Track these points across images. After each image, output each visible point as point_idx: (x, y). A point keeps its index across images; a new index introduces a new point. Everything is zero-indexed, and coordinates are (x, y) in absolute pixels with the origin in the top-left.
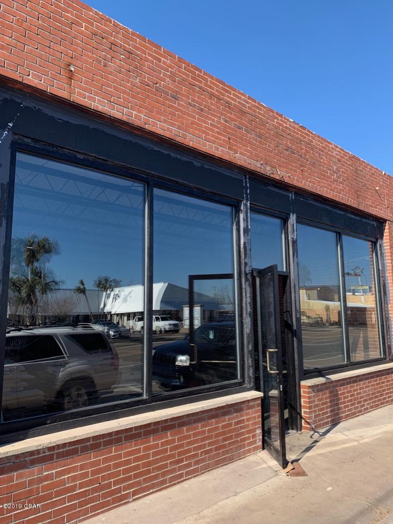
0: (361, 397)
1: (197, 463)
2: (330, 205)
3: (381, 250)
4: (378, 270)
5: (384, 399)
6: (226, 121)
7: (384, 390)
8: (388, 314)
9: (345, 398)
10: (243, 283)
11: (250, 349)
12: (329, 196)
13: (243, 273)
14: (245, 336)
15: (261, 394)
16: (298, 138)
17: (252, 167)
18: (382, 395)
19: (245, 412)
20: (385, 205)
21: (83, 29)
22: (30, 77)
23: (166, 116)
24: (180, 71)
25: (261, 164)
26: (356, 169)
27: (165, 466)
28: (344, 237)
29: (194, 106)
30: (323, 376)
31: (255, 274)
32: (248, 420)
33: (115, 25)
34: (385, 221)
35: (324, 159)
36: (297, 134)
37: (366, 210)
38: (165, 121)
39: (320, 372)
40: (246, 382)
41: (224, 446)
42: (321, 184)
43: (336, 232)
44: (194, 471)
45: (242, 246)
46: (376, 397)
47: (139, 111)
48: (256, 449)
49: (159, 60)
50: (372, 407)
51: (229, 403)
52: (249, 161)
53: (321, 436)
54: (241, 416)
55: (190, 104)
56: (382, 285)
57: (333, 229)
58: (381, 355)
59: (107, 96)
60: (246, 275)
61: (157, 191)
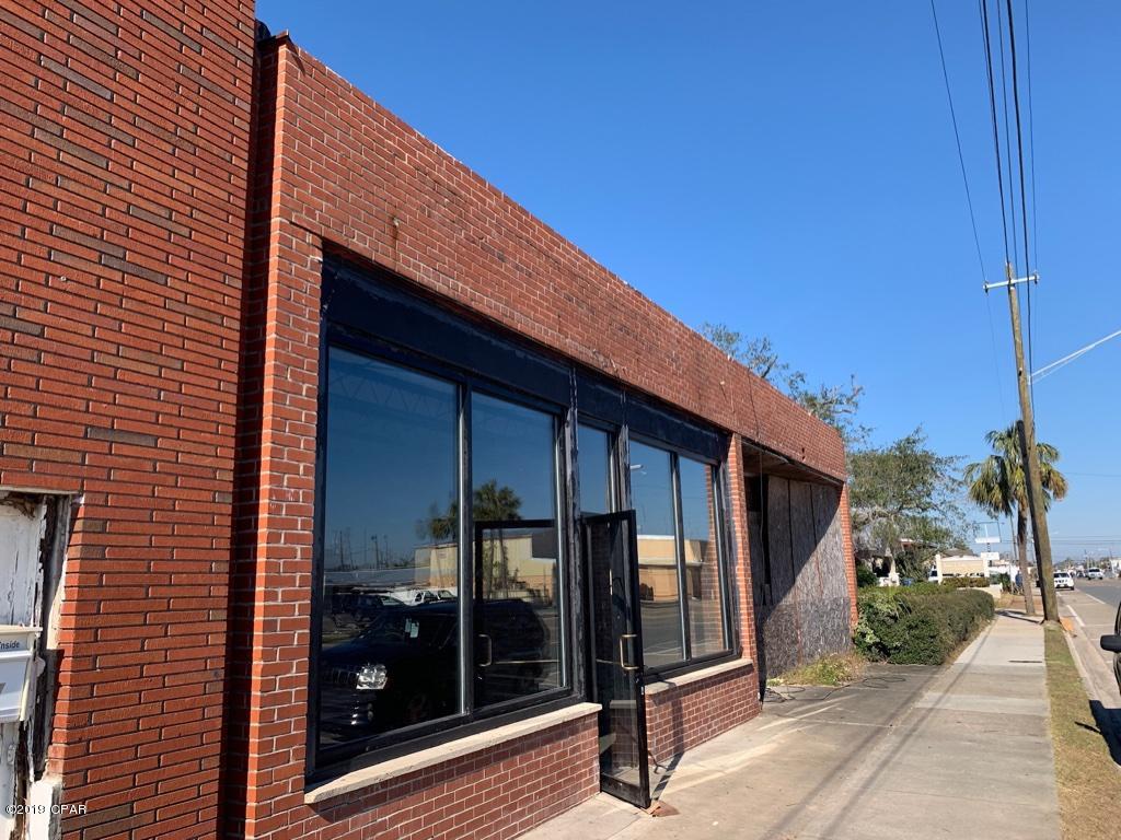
0: (708, 713)
1: (531, 810)
2: (665, 411)
3: (724, 478)
4: (721, 510)
5: (734, 715)
6: (555, 290)
7: (734, 702)
8: (735, 581)
9: (690, 713)
10: (571, 535)
11: (581, 637)
12: (668, 398)
13: (571, 519)
14: (574, 618)
15: (599, 707)
16: (633, 311)
17: (583, 358)
18: (731, 710)
19: (580, 735)
20: (730, 408)
21: (406, 163)
22: (355, 240)
23: (494, 287)
24: (506, 217)
25: (594, 353)
26: (698, 354)
27: (497, 814)
28: (682, 460)
29: (522, 270)
30: (661, 680)
31: (584, 521)
32: (585, 746)
33: (439, 153)
34: (730, 433)
35: (662, 343)
36: (632, 303)
37: (710, 418)
38: (492, 296)
39: (657, 674)
40: (576, 689)
41: (559, 785)
42: (659, 380)
43: (671, 452)
44: (528, 823)
45: (569, 478)
46: (725, 713)
47: (466, 283)
48: (593, 790)
49: (484, 202)
50: (720, 729)
51: (566, 720)
52: (581, 349)
53: (668, 770)
54: (578, 740)
55: (517, 267)
56: (726, 534)
57: (669, 447)
58: (725, 647)
59: (431, 260)
60: (575, 522)
61: (476, 397)
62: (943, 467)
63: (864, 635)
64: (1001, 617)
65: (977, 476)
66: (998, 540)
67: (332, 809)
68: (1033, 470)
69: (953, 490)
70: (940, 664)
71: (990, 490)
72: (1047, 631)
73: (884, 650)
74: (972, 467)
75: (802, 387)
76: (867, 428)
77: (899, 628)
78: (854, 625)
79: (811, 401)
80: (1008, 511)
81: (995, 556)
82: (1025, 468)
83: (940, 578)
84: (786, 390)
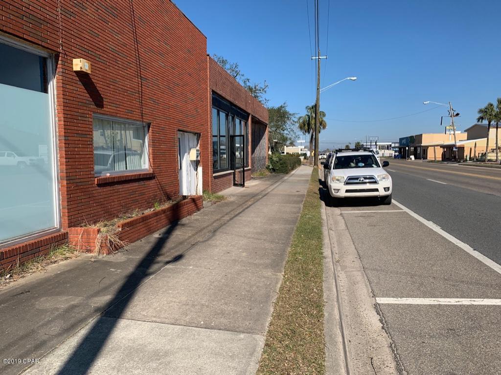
8: (248, 150)
10: (229, 139)
11: (230, 158)
12: (242, 108)
13: (229, 136)
14: (230, 155)
15: (233, 171)
16: (238, 88)
20: (250, 108)
26: (246, 95)
32: (232, 178)
34: (250, 114)
35: (242, 94)
36: (238, 86)
37: (247, 111)
40: (229, 168)
42: (241, 104)
51: (230, 172)
54: (231, 176)
56: (247, 139)
57: (240, 119)
62: (291, 117)
63: (269, 166)
64: (303, 166)
65: (301, 121)
66: (305, 141)
67: (216, 178)
68: (317, 120)
69: (293, 124)
70: (287, 173)
71: (304, 125)
72: (314, 168)
73: (274, 170)
74: (300, 117)
75: (248, 84)
76: (267, 99)
77: (278, 164)
78: (267, 163)
79: (251, 89)
80: (309, 132)
81: (303, 147)
82: (315, 118)
83: (285, 154)
84: (242, 84)
